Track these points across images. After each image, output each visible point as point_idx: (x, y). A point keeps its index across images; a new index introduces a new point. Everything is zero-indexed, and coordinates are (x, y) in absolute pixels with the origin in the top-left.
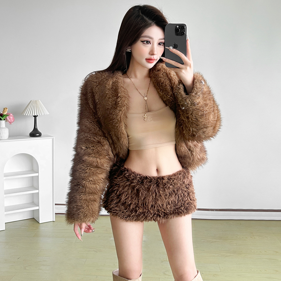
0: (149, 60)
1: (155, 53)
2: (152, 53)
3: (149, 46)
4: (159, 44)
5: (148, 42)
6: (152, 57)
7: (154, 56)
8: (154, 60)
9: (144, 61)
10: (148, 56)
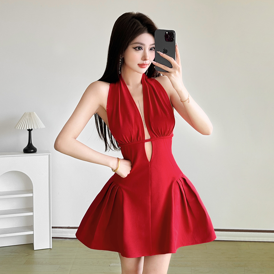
3: (141, 52)
5: (140, 48)
10: (141, 62)
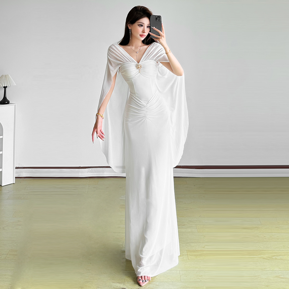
0: (141, 36)
1: (145, 31)
2: (143, 32)
3: (142, 28)
4: (148, 27)
5: (142, 26)
6: (144, 34)
7: (145, 33)
8: (145, 36)
9: (139, 36)
10: (141, 33)
